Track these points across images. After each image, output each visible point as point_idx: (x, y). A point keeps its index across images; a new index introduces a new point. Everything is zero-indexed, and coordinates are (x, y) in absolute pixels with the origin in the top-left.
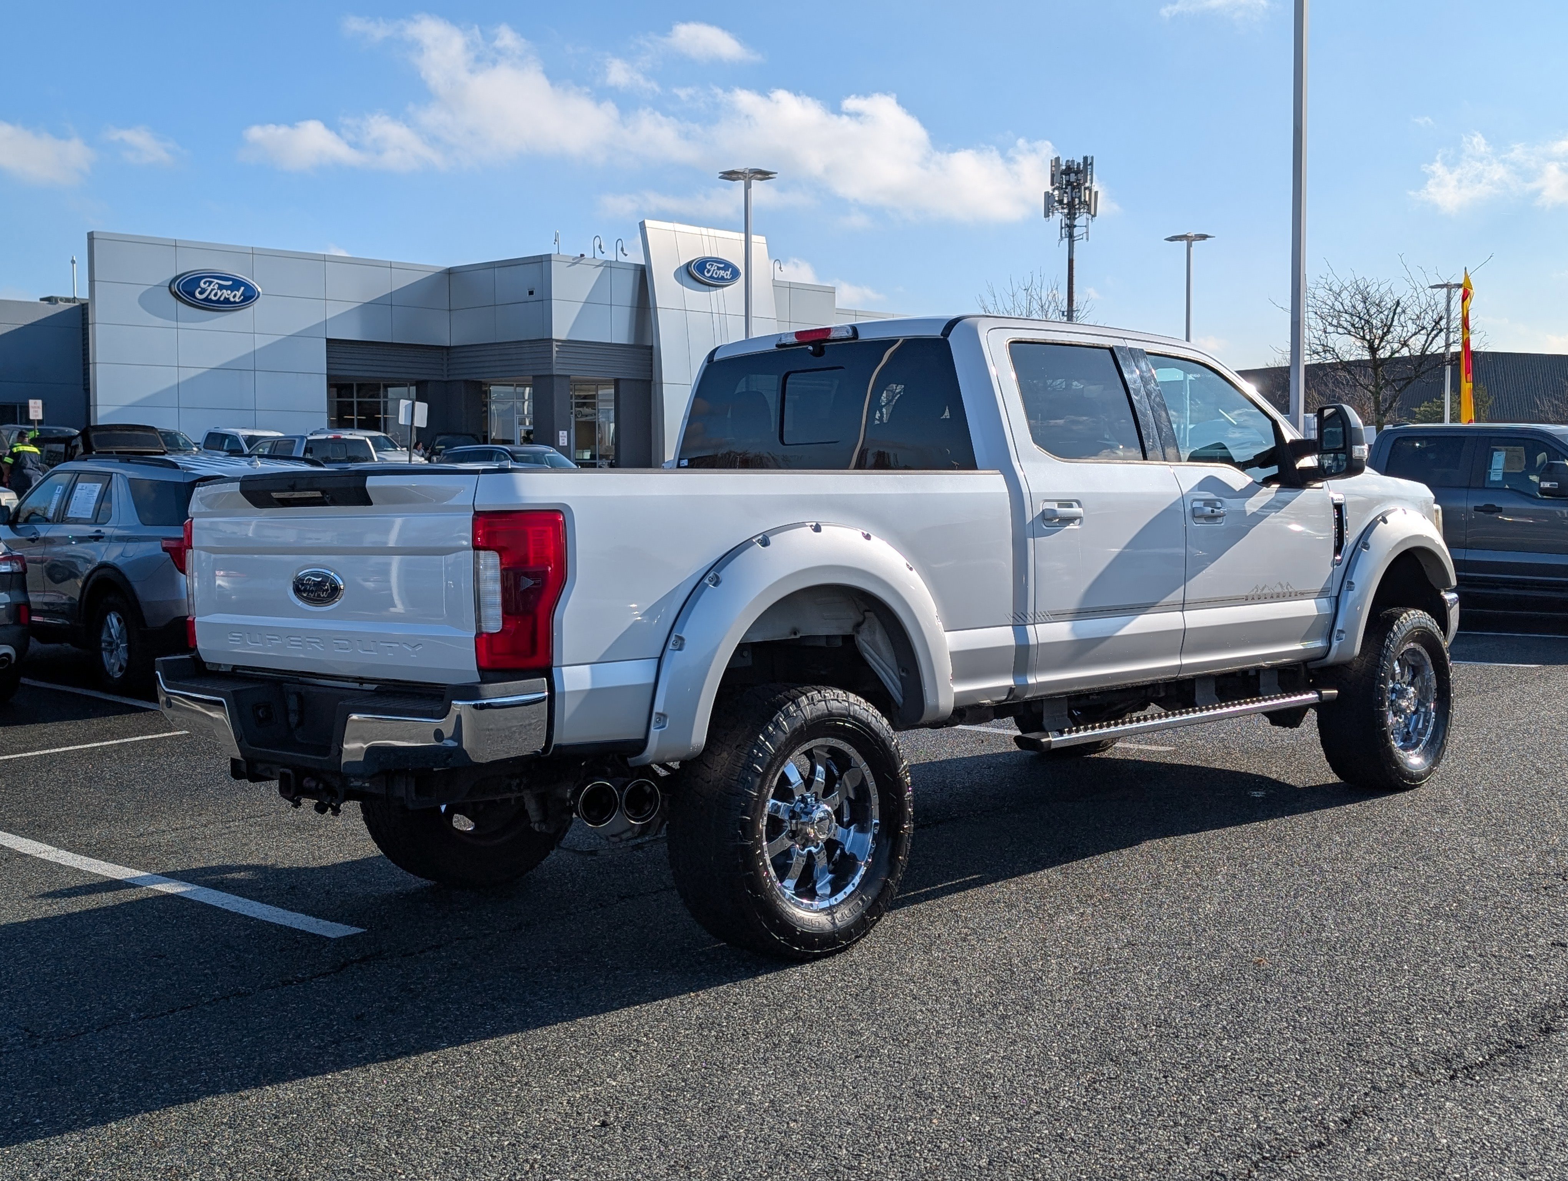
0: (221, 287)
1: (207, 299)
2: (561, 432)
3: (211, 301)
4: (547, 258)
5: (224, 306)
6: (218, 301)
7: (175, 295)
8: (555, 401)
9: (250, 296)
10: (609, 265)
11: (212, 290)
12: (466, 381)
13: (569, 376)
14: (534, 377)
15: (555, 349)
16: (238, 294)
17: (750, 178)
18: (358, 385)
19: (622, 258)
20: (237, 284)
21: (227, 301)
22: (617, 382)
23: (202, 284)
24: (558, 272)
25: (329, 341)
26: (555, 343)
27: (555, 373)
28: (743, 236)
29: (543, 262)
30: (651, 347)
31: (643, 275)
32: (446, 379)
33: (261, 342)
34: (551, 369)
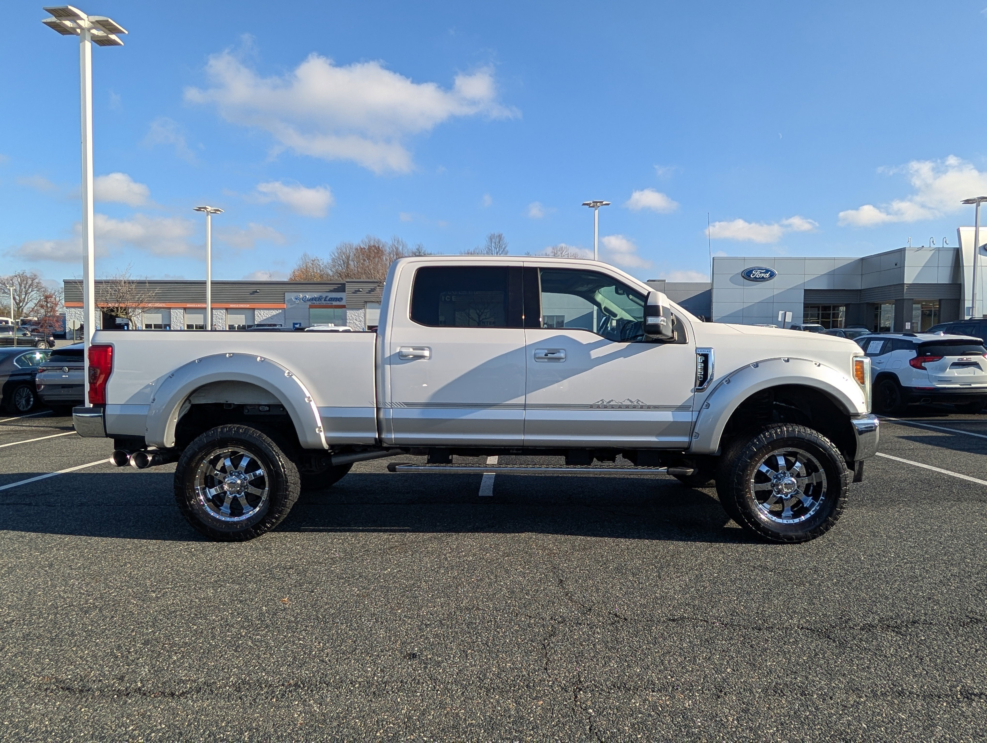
0: (761, 273)
1: (755, 278)
2: (907, 323)
3: (757, 278)
4: (904, 250)
5: (763, 279)
6: (760, 278)
7: (743, 277)
8: (905, 310)
9: (772, 275)
10: (938, 249)
11: (757, 274)
12: (867, 303)
13: (913, 299)
14: (896, 300)
15: (906, 288)
16: (768, 275)
17: (980, 202)
18: (833, 306)
19: (945, 246)
20: (767, 271)
21: (763, 277)
22: (940, 301)
23: (753, 272)
24: (908, 255)
25: (805, 290)
26: (905, 285)
27: (905, 298)
28: (974, 228)
29: (902, 251)
30: (961, 284)
31: (958, 253)
32: (858, 302)
33: (776, 292)
34: (903, 296)
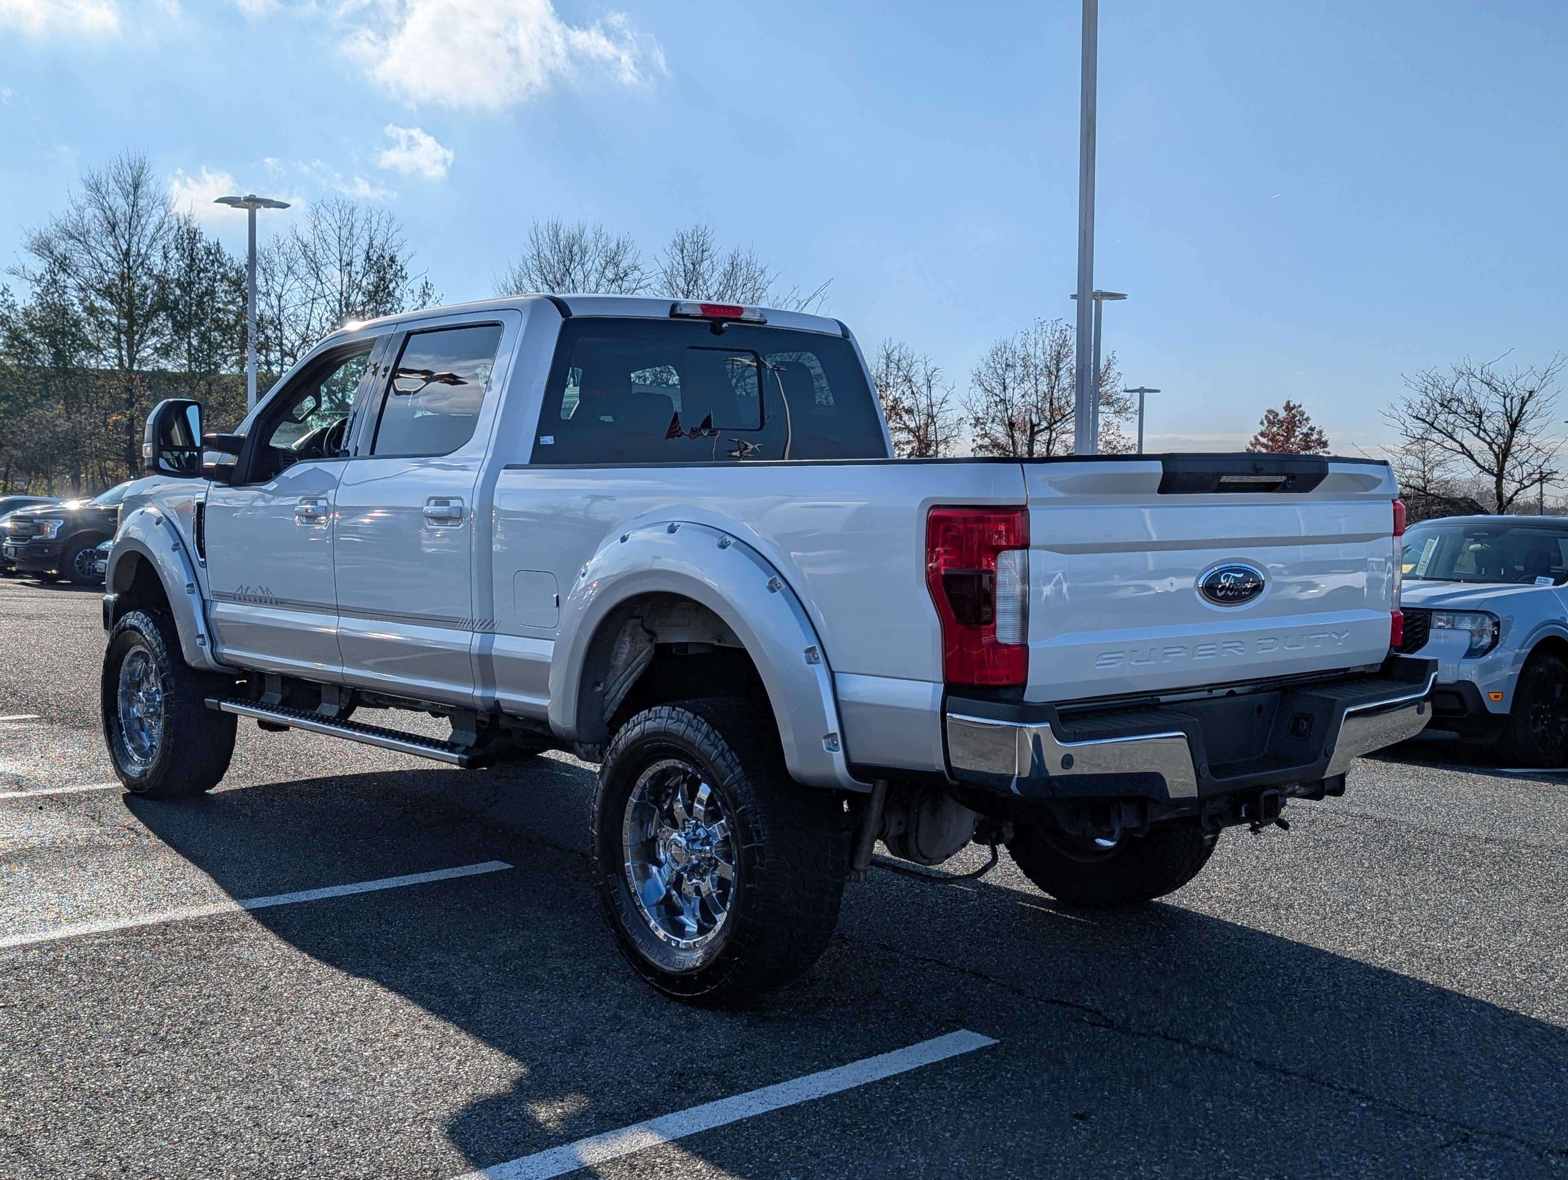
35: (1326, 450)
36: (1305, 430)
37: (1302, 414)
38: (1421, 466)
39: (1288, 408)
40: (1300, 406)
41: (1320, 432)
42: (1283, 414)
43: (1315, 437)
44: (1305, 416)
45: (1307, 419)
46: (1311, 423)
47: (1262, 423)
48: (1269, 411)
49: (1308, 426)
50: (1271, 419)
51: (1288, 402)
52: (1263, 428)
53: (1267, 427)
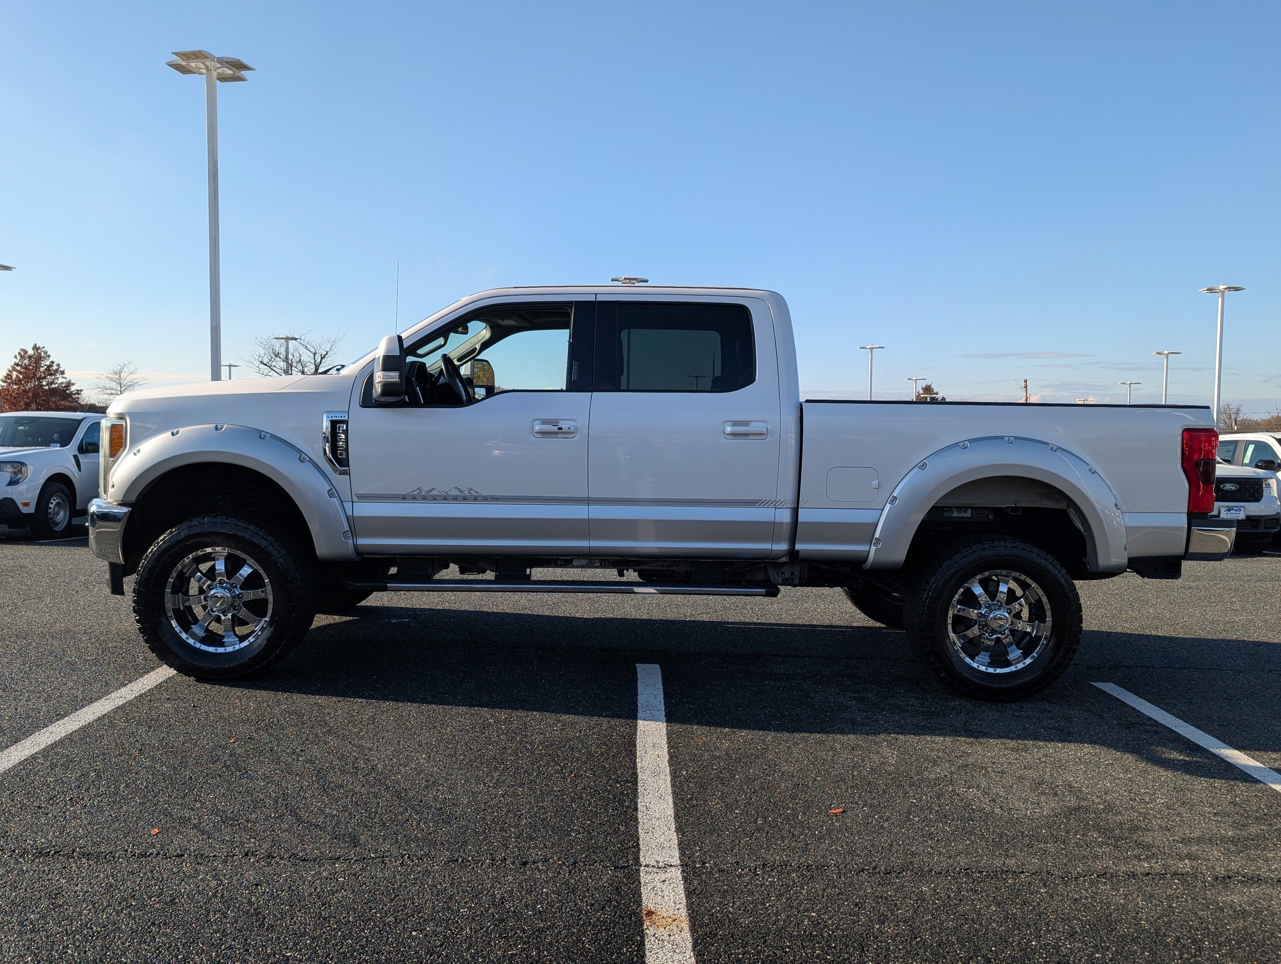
35: (64, 376)
36: (48, 363)
37: (46, 353)
38: (119, 388)
39: (35, 348)
40: (44, 347)
41: (58, 365)
42: (31, 352)
43: (55, 367)
44: (48, 354)
45: (49, 356)
46: (51, 359)
47: (16, 357)
48: (22, 350)
49: (50, 361)
50: (23, 354)
51: (36, 345)
52: (17, 361)
53: (20, 360)
